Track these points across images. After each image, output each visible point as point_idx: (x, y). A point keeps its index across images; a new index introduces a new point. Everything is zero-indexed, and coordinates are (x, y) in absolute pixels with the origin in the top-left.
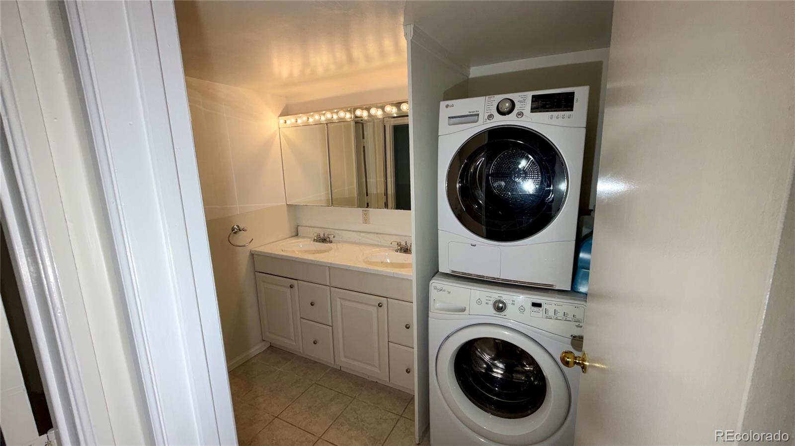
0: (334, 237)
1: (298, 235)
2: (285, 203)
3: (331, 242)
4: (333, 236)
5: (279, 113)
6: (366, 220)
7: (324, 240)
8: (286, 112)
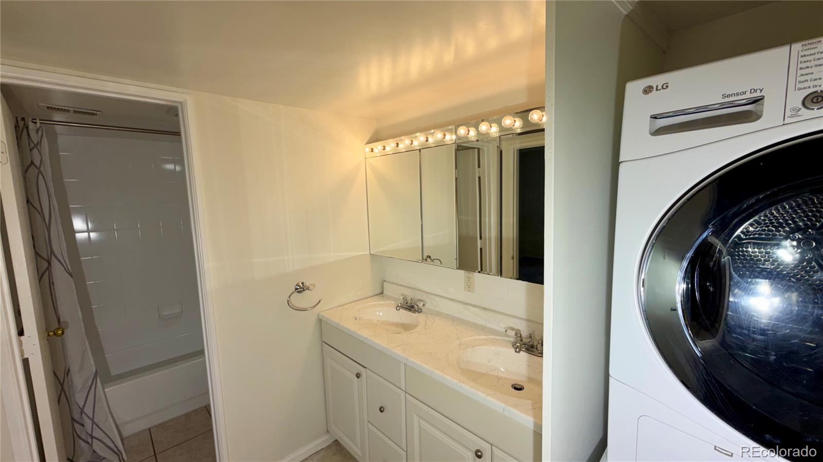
0: (424, 305)
1: (382, 293)
2: (369, 253)
3: (419, 311)
4: (422, 303)
5: (367, 140)
6: (469, 287)
7: (411, 307)
8: (375, 138)
